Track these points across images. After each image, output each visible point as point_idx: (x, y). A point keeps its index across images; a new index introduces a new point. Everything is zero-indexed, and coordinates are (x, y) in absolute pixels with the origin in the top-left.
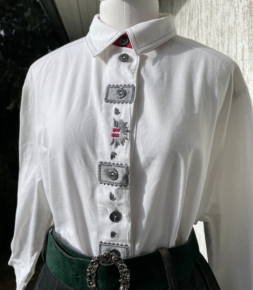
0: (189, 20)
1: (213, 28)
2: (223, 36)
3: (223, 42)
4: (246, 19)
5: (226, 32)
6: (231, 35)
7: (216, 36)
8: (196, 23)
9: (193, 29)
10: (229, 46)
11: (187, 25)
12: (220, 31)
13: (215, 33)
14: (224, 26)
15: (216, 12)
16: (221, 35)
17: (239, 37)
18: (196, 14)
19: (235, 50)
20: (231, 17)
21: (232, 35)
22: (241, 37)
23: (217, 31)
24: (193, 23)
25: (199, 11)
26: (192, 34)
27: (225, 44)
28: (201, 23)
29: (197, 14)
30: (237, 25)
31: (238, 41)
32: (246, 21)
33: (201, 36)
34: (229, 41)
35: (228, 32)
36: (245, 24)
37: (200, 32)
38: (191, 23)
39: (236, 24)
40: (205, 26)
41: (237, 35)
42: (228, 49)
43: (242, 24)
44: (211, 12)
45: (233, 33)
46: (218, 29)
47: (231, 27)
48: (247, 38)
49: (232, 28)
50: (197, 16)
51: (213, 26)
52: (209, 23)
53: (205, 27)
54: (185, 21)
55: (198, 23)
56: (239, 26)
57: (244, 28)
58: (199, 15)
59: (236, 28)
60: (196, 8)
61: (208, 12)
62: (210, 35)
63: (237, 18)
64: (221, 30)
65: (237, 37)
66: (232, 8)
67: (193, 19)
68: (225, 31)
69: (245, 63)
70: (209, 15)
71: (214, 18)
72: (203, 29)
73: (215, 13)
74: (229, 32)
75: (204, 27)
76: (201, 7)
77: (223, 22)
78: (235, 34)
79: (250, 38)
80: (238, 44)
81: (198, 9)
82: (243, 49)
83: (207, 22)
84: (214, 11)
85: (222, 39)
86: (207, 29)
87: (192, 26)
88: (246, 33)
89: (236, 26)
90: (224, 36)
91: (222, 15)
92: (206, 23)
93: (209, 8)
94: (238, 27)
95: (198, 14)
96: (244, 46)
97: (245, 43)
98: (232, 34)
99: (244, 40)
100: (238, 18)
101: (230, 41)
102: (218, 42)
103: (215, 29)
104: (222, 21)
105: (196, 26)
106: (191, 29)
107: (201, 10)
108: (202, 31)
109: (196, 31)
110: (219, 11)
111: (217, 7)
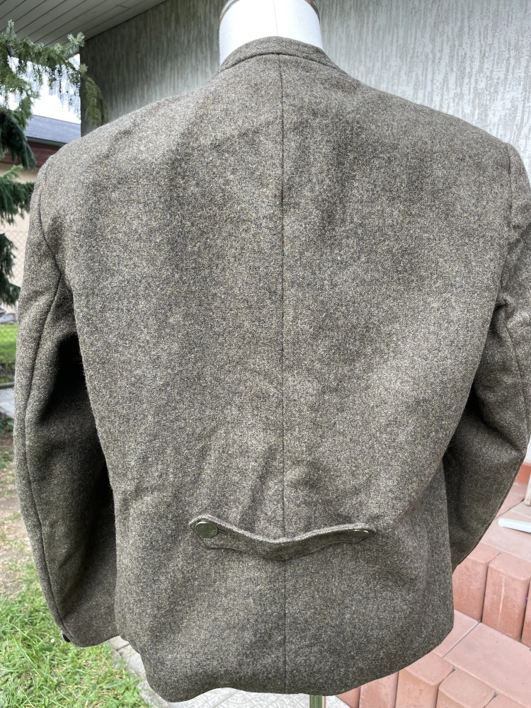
11: (429, 29)
13: (502, 46)
14: (522, 41)
18: (456, 18)
28: (469, 30)
29: (459, 18)
33: (469, 46)
38: (440, 26)
40: (480, 35)
46: (509, 43)
50: (459, 21)
51: (499, 38)
52: (490, 33)
55: (461, 30)
58: (466, 21)
61: (488, 22)
67: (447, 23)
70: (490, 25)
71: (501, 29)
72: (474, 38)
75: (477, 38)
81: (463, 14)
84: (502, 22)
86: (484, 39)
92: (482, 32)
102: (507, 56)
103: (502, 41)
106: (442, 35)
107: (470, 15)
111: (510, 19)
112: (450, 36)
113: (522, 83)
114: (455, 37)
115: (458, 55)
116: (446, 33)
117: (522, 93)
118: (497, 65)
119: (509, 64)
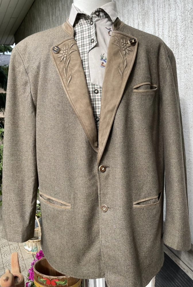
4: (140, 4)
12: (121, 13)
17: (135, 17)
20: (129, 3)
22: (137, 16)
32: (140, 6)
34: (128, 20)
36: (140, 8)
41: (134, 15)
43: (138, 8)
45: (131, 14)
48: (141, 17)
56: (135, 9)
57: (139, 10)
59: (133, 11)
68: (125, 13)
77: (124, 7)
79: (143, 17)
82: (138, 24)
88: (140, 14)
91: (123, 2)
96: (139, 22)
97: (140, 20)
99: (139, 18)
100: (135, 4)
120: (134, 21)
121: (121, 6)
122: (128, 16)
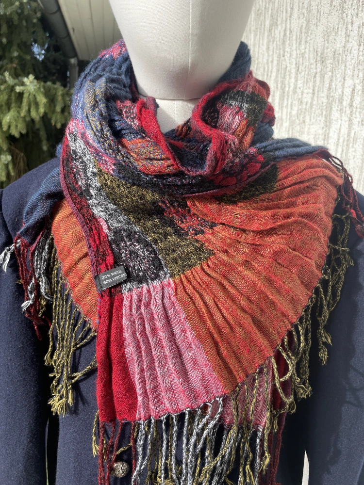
0: (271, 26)
1: (310, 47)
2: (324, 64)
3: (322, 72)
5: (330, 58)
6: (337, 65)
7: (312, 61)
8: (282, 34)
9: (277, 42)
10: (331, 80)
11: (266, 34)
12: (319, 55)
13: (312, 56)
14: (327, 48)
15: (316, 23)
16: (322, 61)
17: (349, 71)
18: (282, 18)
19: (341, 90)
20: (339, 36)
21: (339, 66)
22: (352, 71)
23: (316, 54)
24: (277, 32)
25: (289, 15)
26: (273, 48)
27: (327, 77)
28: (290, 34)
29: (284, 19)
30: (348, 51)
31: (347, 76)
33: (288, 55)
35: (332, 59)
36: (361, 53)
37: (287, 49)
38: (273, 30)
39: (346, 49)
40: (296, 41)
42: (330, 85)
43: (356, 52)
44: (308, 22)
45: (340, 62)
46: (317, 52)
47: (337, 52)
49: (340, 54)
50: (284, 22)
51: (310, 44)
52: (304, 38)
53: (296, 43)
54: (263, 26)
55: (285, 35)
57: (358, 58)
59: (346, 56)
60: (283, 9)
61: (303, 21)
62: (303, 57)
63: (348, 41)
64: (322, 53)
65: (345, 70)
66: (343, 23)
67: (277, 25)
68: (327, 56)
69: (354, 111)
70: (304, 26)
71: (312, 31)
72: (292, 44)
73: (314, 24)
74: (334, 59)
75: (294, 42)
76: (292, 9)
77: (326, 42)
78: (344, 65)
80: (346, 81)
81: (286, 12)
82: (353, 90)
83: (300, 36)
84: (313, 21)
85: (323, 67)
86: (299, 46)
87: (276, 36)
88: (360, 67)
89: (346, 52)
90: (326, 64)
91: (325, 29)
92: (298, 37)
93: (305, 14)
94: (349, 54)
95: (286, 19)
96: (355, 86)
97: (357, 81)
98: (338, 63)
99: (356, 77)
100: (350, 40)
101: (334, 73)
102: (315, 71)
103: (311, 49)
104: (324, 39)
105: (282, 37)
106: (273, 41)
107: (291, 14)
108: (290, 49)
109: (281, 47)
110: (321, 23)
111: (319, 16)
112: (278, 43)
113: (324, 113)
114: (281, 44)
115: (281, 68)
116: (276, 39)
117: (323, 128)
118: (307, 84)
119: (315, 82)
120: (344, 79)
121: (322, 40)
122: (333, 64)
